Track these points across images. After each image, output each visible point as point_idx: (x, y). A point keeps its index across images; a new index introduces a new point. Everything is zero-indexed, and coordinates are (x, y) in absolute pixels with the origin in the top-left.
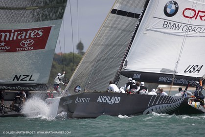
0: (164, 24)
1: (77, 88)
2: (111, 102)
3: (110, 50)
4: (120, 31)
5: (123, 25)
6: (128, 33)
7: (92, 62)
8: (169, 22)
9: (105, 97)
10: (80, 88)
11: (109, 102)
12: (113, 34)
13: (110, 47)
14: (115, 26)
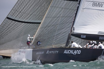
0: (93, 4)
1: (39, 43)
2: (75, 53)
3: (56, 20)
4: (61, 9)
5: (62, 5)
6: (66, 10)
7: (46, 27)
8: (95, 3)
9: (70, 50)
10: (40, 42)
11: (73, 53)
12: (57, 11)
13: (56, 18)
14: (57, 6)
